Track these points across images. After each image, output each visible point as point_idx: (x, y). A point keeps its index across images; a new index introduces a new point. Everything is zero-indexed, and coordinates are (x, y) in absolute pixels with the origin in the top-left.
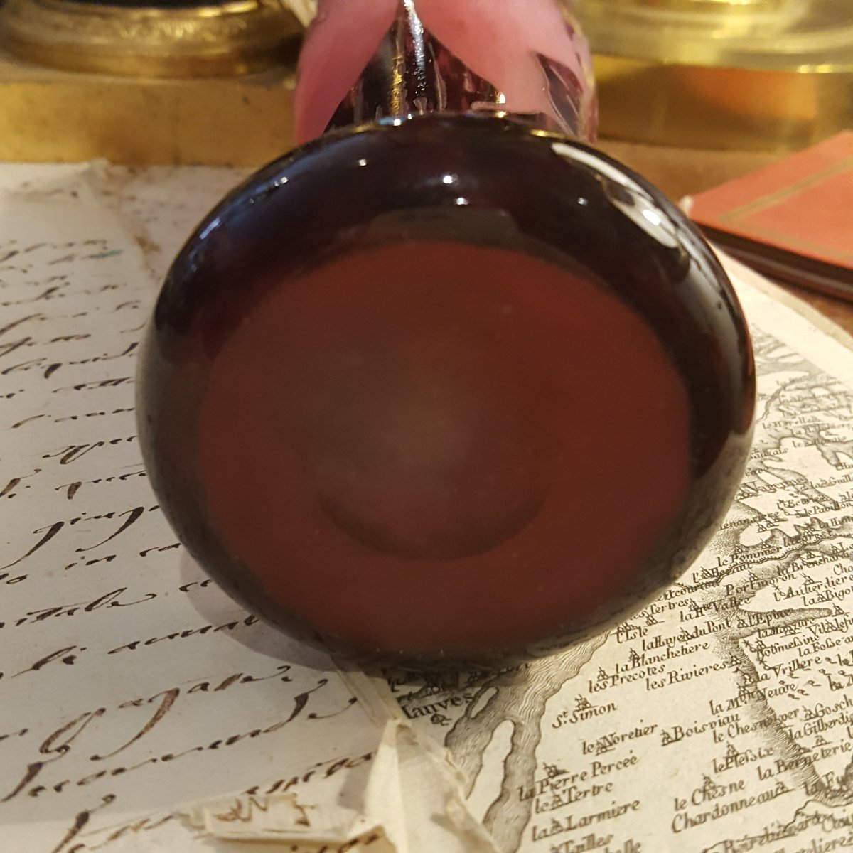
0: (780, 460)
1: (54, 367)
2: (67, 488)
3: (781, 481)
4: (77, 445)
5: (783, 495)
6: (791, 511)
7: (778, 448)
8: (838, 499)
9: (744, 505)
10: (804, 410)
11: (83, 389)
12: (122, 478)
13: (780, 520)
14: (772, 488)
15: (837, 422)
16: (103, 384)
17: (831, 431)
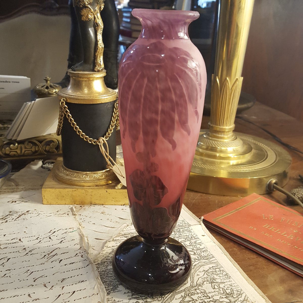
0: (202, 287)
1: (61, 260)
2: (62, 287)
3: (200, 292)
4: (64, 278)
5: (200, 295)
6: (200, 299)
7: (203, 284)
8: (210, 296)
9: (191, 297)
10: (212, 274)
11: (66, 265)
12: (72, 285)
13: (197, 301)
14: (198, 293)
15: (218, 277)
16: (70, 264)
17: (216, 280)
